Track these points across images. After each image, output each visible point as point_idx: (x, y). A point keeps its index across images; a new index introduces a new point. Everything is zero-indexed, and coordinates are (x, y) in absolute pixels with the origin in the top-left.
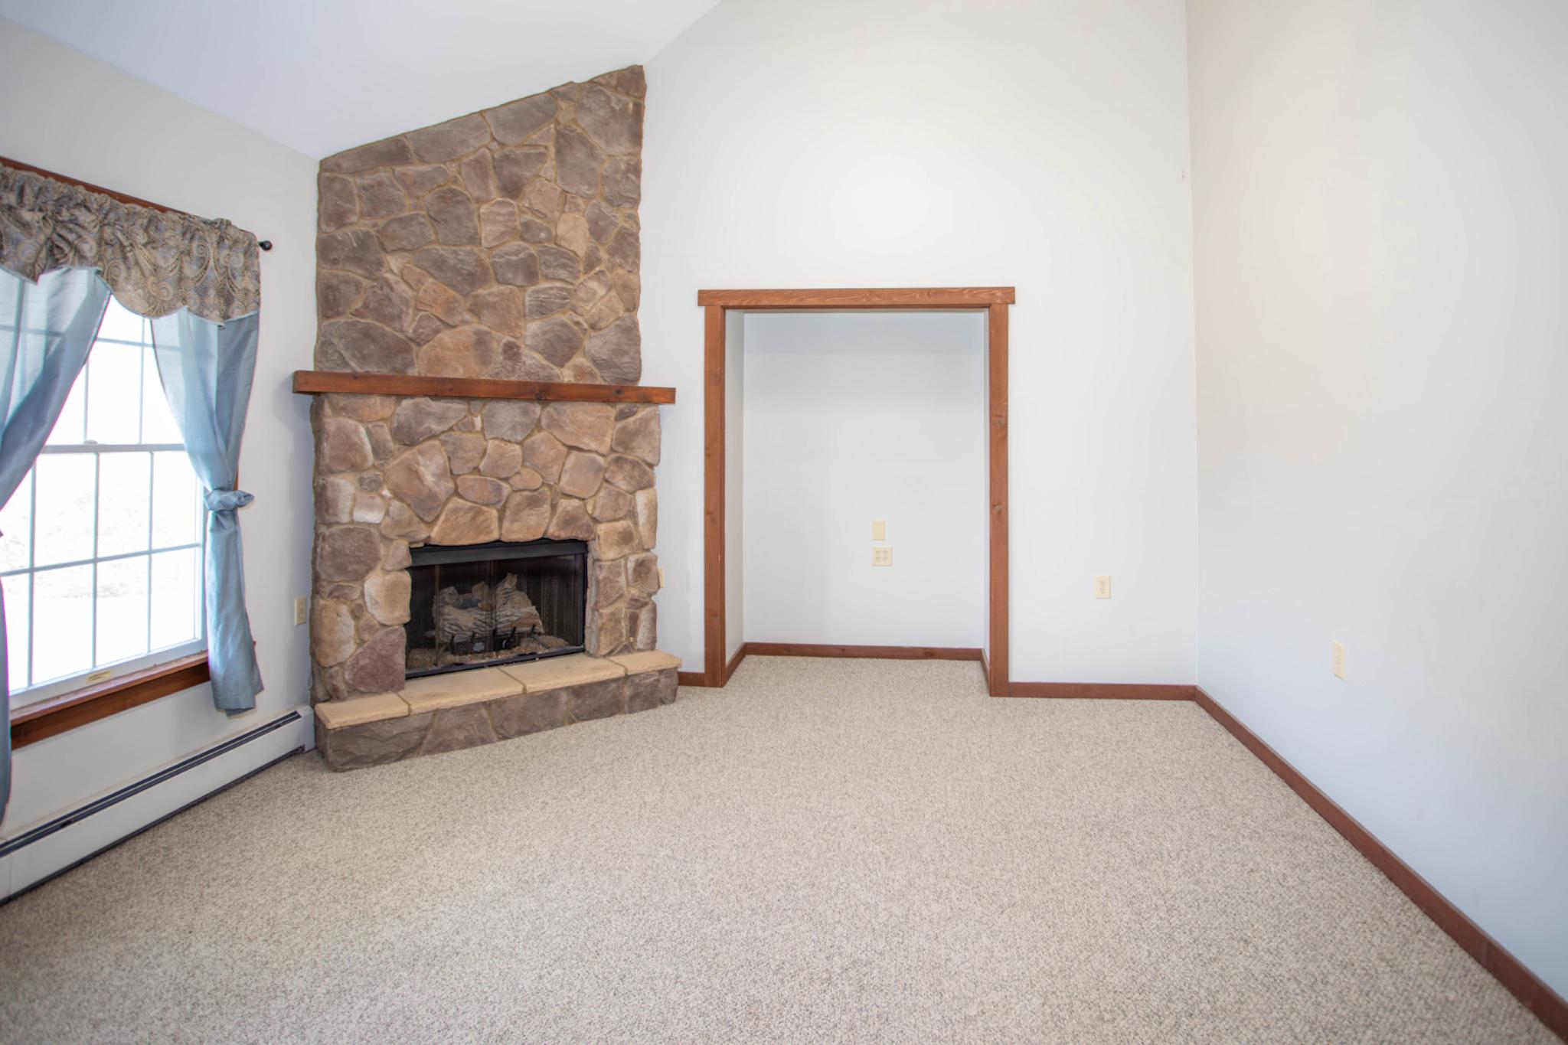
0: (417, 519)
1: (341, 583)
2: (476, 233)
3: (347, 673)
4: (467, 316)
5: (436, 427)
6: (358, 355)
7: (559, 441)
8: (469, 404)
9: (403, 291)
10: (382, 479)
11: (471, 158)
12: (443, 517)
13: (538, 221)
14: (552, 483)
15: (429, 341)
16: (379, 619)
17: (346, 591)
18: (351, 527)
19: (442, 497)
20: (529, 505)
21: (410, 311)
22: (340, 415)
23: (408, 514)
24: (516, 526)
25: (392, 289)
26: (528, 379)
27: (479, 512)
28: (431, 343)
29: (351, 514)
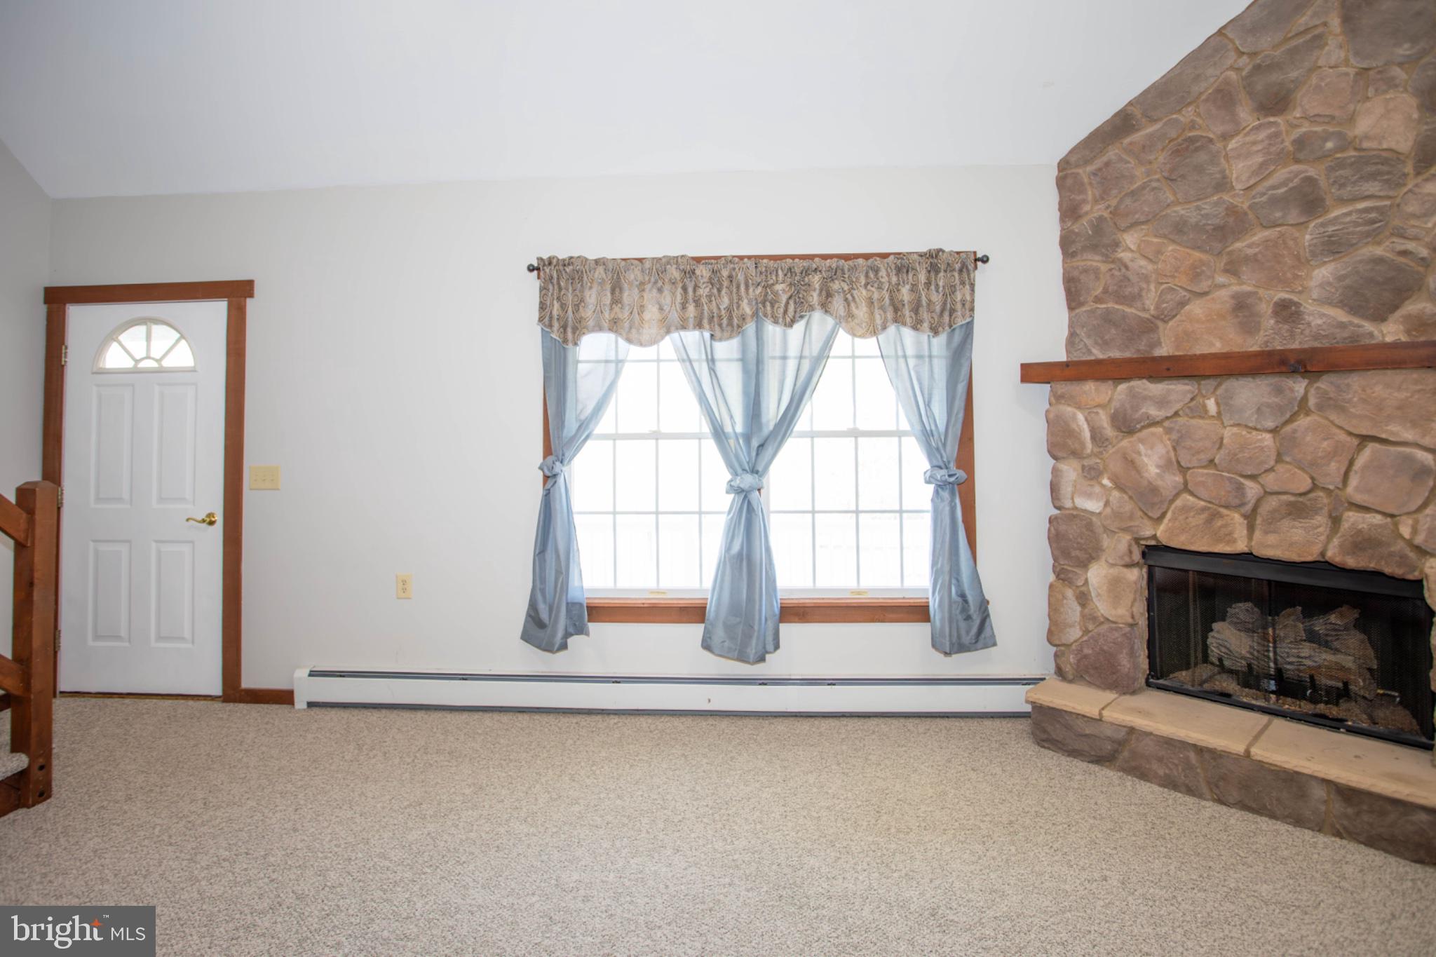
0: (1140, 513)
1: (1065, 567)
2: (1224, 177)
3: (1071, 657)
4: (1221, 279)
5: (1155, 412)
6: (1100, 341)
7: (1341, 428)
8: (1199, 384)
9: (1141, 267)
10: (1101, 467)
11: (1210, 91)
12: (1169, 515)
13: (1318, 129)
14: (1331, 487)
15: (1174, 316)
16: (1102, 611)
17: (1070, 575)
18: (1075, 513)
19: (1168, 493)
20: (1290, 514)
21: (1152, 287)
22: (1060, 403)
23: (1128, 507)
24: (1272, 539)
25: (1127, 267)
26: (1317, 344)
27: (1215, 516)
28: (1178, 316)
29: (1072, 499)
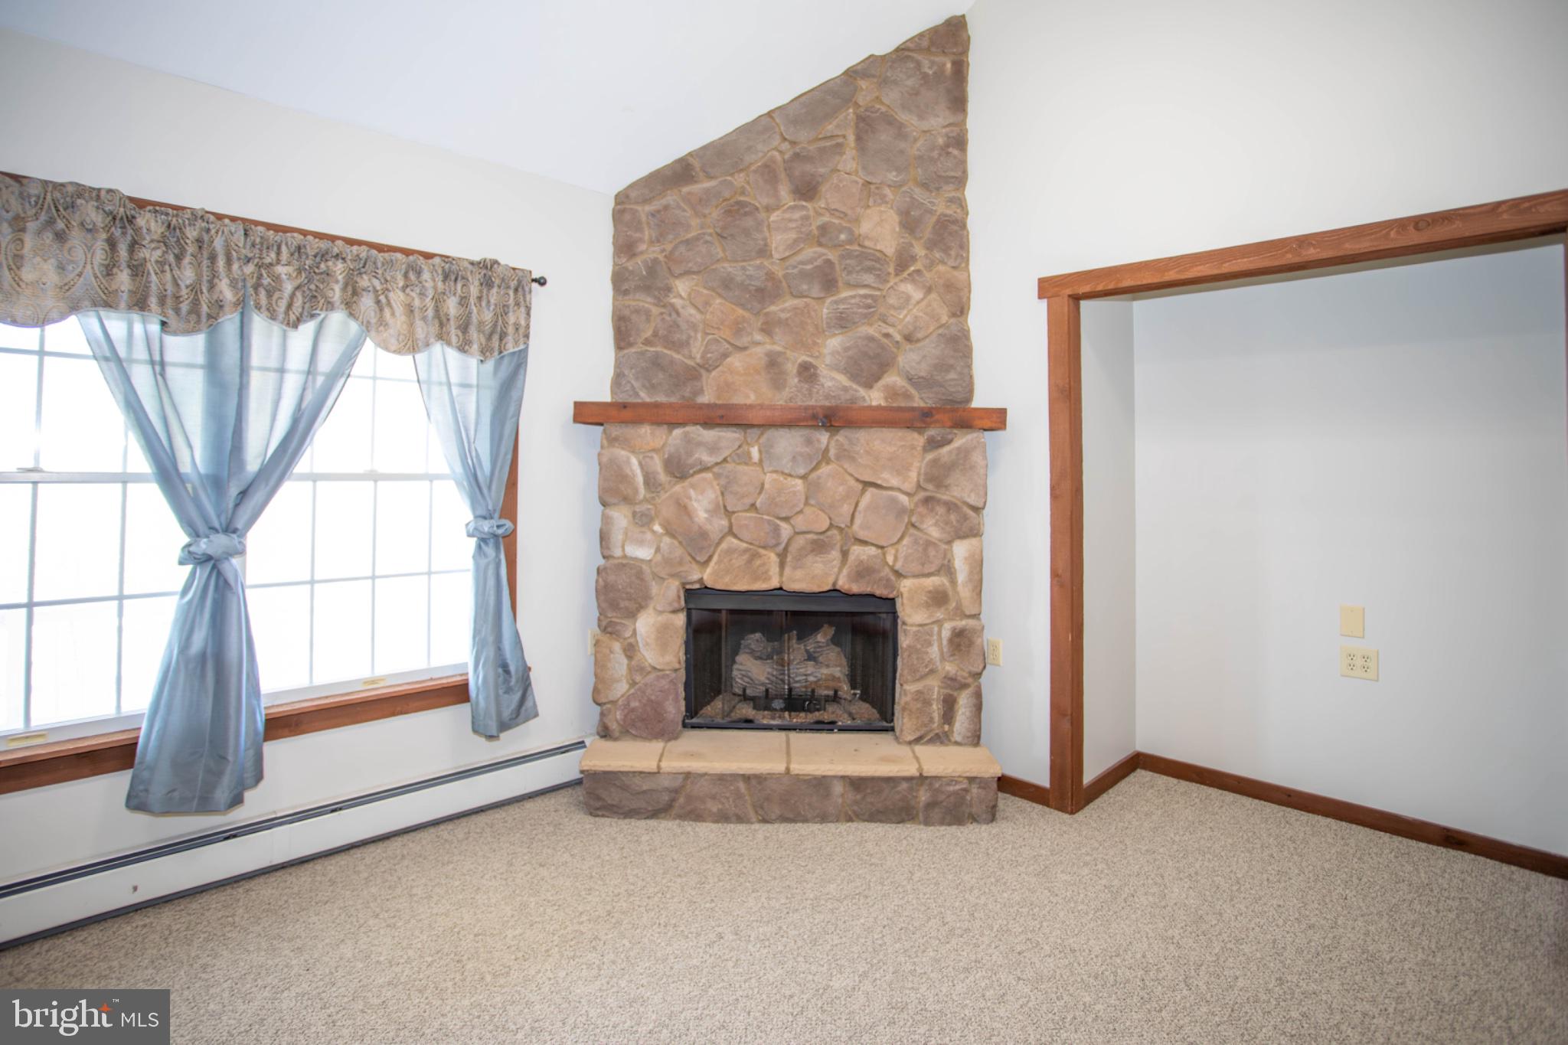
0: (689, 558)
1: (613, 620)
2: (766, 245)
3: (618, 713)
4: (758, 337)
5: (707, 459)
6: (647, 384)
7: (852, 475)
8: (745, 433)
9: (691, 315)
10: (653, 512)
11: (759, 164)
12: (715, 558)
13: (836, 221)
14: (843, 526)
15: (717, 367)
16: (650, 661)
17: (618, 628)
18: (624, 562)
19: (715, 536)
20: (813, 551)
21: (699, 336)
22: (614, 446)
23: (679, 552)
24: (799, 574)
25: (678, 314)
26: (827, 404)
27: (755, 556)
28: (720, 368)
29: (623, 547)
